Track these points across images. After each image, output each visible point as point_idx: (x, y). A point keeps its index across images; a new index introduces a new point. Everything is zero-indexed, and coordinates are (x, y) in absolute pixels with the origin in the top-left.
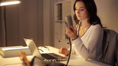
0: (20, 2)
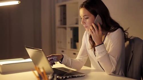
0: (19, 2)
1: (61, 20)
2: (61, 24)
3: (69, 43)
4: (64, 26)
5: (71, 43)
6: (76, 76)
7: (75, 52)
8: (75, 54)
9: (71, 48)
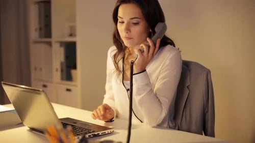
1: (40, 29)
2: (40, 36)
3: (57, 70)
4: (48, 40)
5: (62, 71)
6: (100, 134)
7: (69, 87)
8: (68, 90)
9: (62, 79)
